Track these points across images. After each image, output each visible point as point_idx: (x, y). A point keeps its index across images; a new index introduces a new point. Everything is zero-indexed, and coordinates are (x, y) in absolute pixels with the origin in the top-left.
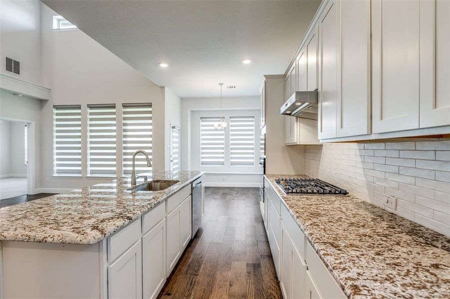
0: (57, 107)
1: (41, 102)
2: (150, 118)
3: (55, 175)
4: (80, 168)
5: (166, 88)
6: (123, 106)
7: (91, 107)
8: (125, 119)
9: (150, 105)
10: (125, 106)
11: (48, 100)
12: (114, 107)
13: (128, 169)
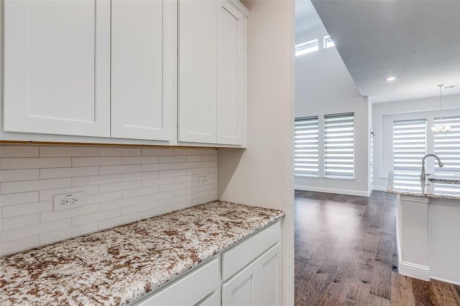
2: (352, 126)
5: (369, 96)
8: (326, 128)
9: (352, 114)
10: (326, 117)
12: (317, 118)
13: (328, 170)
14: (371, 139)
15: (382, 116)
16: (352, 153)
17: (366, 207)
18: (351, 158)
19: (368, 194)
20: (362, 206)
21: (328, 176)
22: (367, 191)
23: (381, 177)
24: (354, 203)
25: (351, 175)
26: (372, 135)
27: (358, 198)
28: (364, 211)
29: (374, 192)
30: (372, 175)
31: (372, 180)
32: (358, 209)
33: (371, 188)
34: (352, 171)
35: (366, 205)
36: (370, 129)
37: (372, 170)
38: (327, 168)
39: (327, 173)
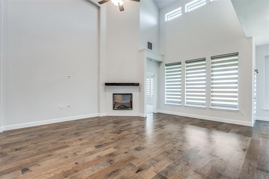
0: (167, 65)
1: (159, 63)
2: (236, 64)
3: (166, 103)
4: (180, 100)
5: (253, 38)
6: (212, 59)
7: (187, 62)
8: (212, 67)
9: (237, 54)
10: (212, 58)
11: (162, 62)
12: (204, 60)
13: (214, 102)
14: (254, 76)
15: (265, 56)
16: (236, 88)
17: (250, 138)
18: (236, 92)
19: (252, 124)
20: (247, 138)
21: (214, 107)
22: (251, 121)
23: (264, 109)
24: (238, 133)
25: (235, 107)
26: (256, 72)
27: (241, 128)
28: (248, 144)
29: (257, 121)
30: (255, 108)
31: (255, 112)
32: (242, 141)
33: (254, 118)
34: (236, 104)
35: (250, 136)
36: (254, 67)
37: (255, 103)
38: (212, 100)
39: (213, 105)
